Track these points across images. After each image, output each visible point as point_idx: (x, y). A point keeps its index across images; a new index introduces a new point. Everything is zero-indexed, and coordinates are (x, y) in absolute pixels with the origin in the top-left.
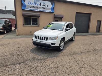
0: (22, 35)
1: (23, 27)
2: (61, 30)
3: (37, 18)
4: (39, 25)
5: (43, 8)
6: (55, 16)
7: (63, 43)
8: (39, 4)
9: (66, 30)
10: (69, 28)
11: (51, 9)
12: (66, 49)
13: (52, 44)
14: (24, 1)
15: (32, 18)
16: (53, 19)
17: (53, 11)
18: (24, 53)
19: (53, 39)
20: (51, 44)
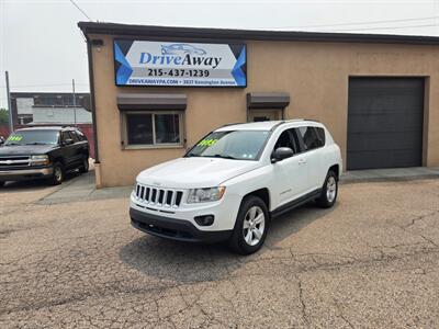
0: (118, 185)
1: (121, 153)
2: (250, 156)
3: (177, 116)
4: (185, 141)
5: (199, 74)
6: (253, 101)
7: (261, 215)
8: (184, 56)
9: (276, 157)
10: (291, 146)
11: (235, 73)
12: (279, 245)
13: (201, 219)
14: (125, 53)
15: (156, 116)
16: (245, 114)
17: (244, 80)
18: (90, 262)
19: (207, 199)
20: (196, 218)
